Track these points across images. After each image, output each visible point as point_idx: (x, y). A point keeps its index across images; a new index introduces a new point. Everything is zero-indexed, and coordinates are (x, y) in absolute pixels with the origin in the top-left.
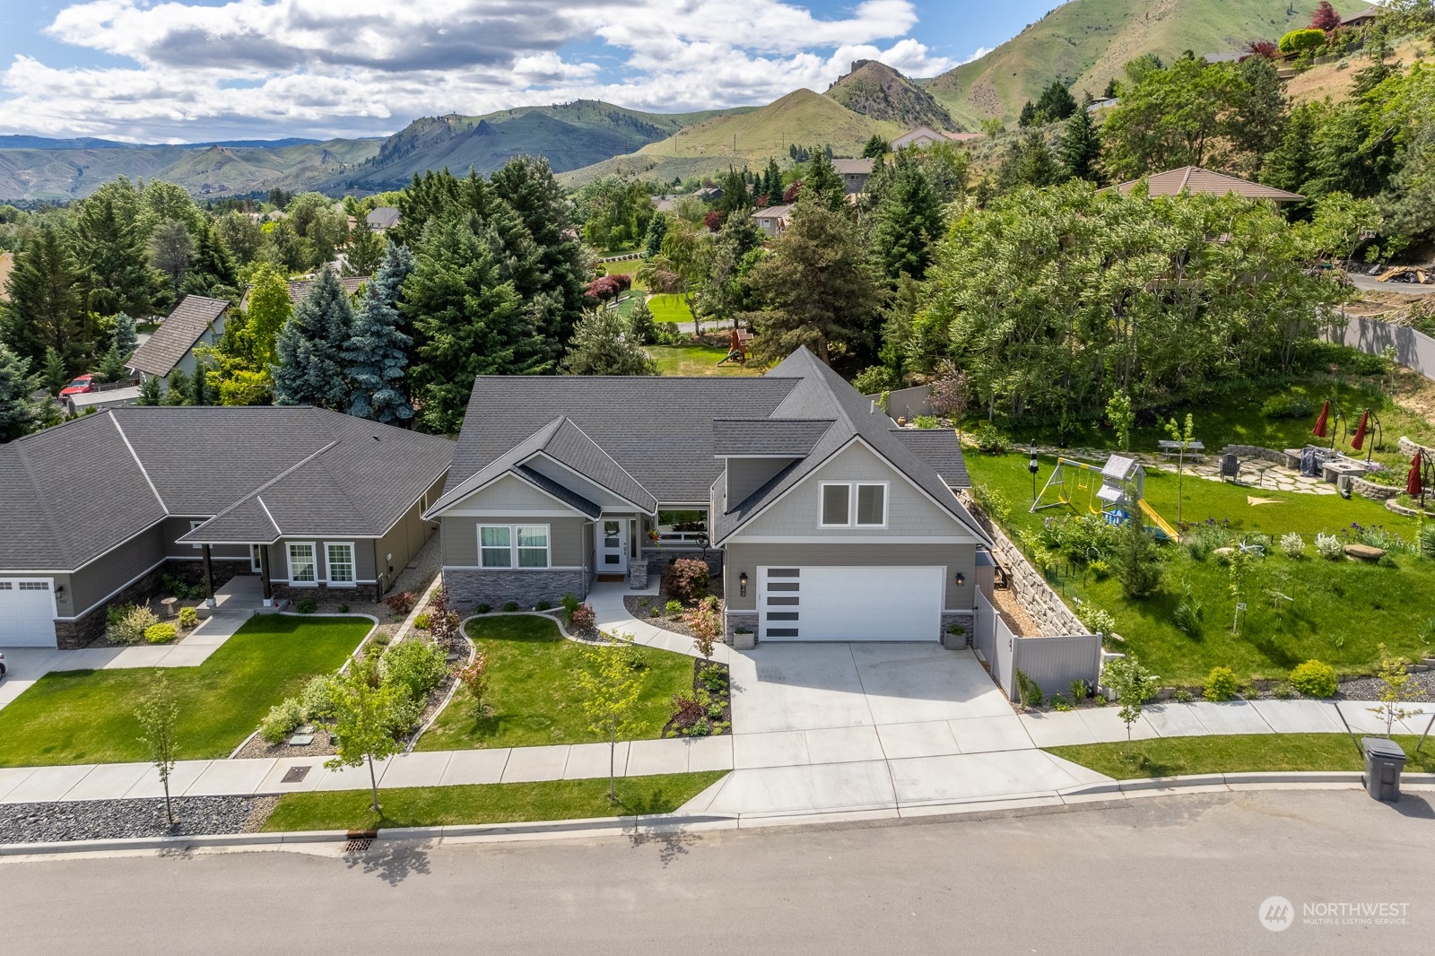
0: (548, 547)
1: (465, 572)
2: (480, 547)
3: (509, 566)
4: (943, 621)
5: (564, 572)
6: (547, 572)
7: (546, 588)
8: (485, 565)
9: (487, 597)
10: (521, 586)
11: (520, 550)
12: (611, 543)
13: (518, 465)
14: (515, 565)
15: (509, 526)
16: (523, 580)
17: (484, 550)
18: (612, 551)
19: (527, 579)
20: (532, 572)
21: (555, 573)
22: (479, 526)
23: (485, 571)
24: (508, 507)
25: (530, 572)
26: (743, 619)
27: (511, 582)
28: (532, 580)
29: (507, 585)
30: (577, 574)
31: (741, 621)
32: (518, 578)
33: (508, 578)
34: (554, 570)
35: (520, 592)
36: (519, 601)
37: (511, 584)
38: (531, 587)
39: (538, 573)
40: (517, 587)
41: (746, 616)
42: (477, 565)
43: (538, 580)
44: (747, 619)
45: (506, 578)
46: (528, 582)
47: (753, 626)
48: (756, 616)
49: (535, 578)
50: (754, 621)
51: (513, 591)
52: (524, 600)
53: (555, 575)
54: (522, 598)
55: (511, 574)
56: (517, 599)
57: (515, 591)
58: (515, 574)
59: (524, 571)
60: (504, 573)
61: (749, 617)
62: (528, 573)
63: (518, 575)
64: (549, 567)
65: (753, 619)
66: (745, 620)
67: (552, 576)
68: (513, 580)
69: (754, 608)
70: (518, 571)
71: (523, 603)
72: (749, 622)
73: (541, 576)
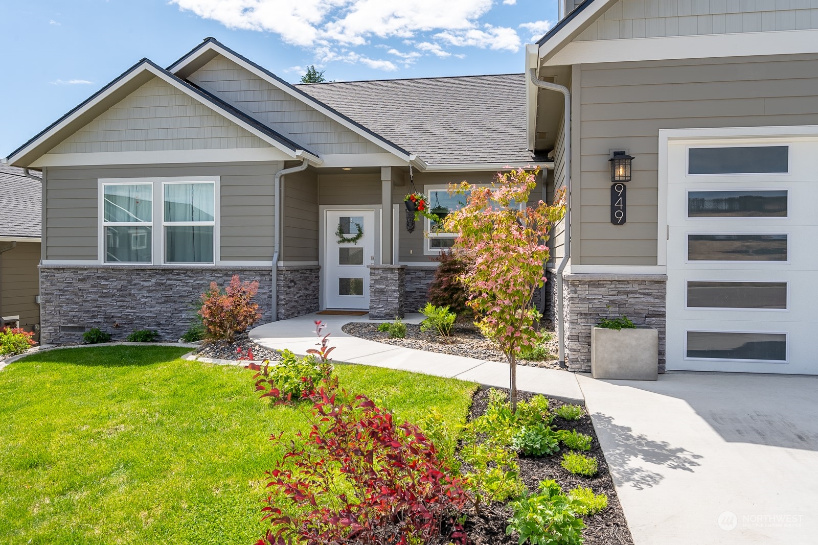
0: (215, 223)
1: (76, 269)
2: (103, 223)
3: (149, 260)
5: (244, 270)
6: (212, 270)
8: (109, 258)
9: (109, 318)
10: (167, 300)
11: (168, 229)
12: (347, 257)
13: (174, 71)
14: (159, 259)
15: (152, 181)
16: (170, 287)
17: (108, 228)
18: (352, 271)
19: (179, 287)
20: (186, 271)
22: (103, 184)
23: (106, 269)
24: (178, 143)
25: (182, 272)
26: (619, 293)
27: (149, 291)
28: (186, 288)
29: (143, 296)
30: (264, 275)
31: (612, 298)
32: (162, 284)
33: (146, 284)
34: (223, 268)
35: (165, 312)
36: (162, 329)
37: (151, 294)
38: (182, 302)
39: (196, 273)
40: (160, 301)
41: (628, 282)
42: (95, 257)
43: (195, 288)
44: (632, 293)
45: (142, 283)
46: (178, 292)
47: (649, 316)
48: (661, 282)
49: (190, 284)
50: (651, 300)
51: (151, 309)
52: (170, 327)
53: (227, 278)
54: (167, 323)
55: (150, 276)
56: (159, 325)
57: (155, 308)
58: (157, 276)
59: (173, 270)
60: (139, 274)
61: (636, 287)
62: (178, 274)
63: (162, 278)
64: (217, 262)
65: (649, 294)
66: (624, 297)
67: (220, 279)
68: (154, 288)
69: (652, 259)
70: (163, 270)
71: (168, 333)
72: (638, 302)
73: (201, 280)
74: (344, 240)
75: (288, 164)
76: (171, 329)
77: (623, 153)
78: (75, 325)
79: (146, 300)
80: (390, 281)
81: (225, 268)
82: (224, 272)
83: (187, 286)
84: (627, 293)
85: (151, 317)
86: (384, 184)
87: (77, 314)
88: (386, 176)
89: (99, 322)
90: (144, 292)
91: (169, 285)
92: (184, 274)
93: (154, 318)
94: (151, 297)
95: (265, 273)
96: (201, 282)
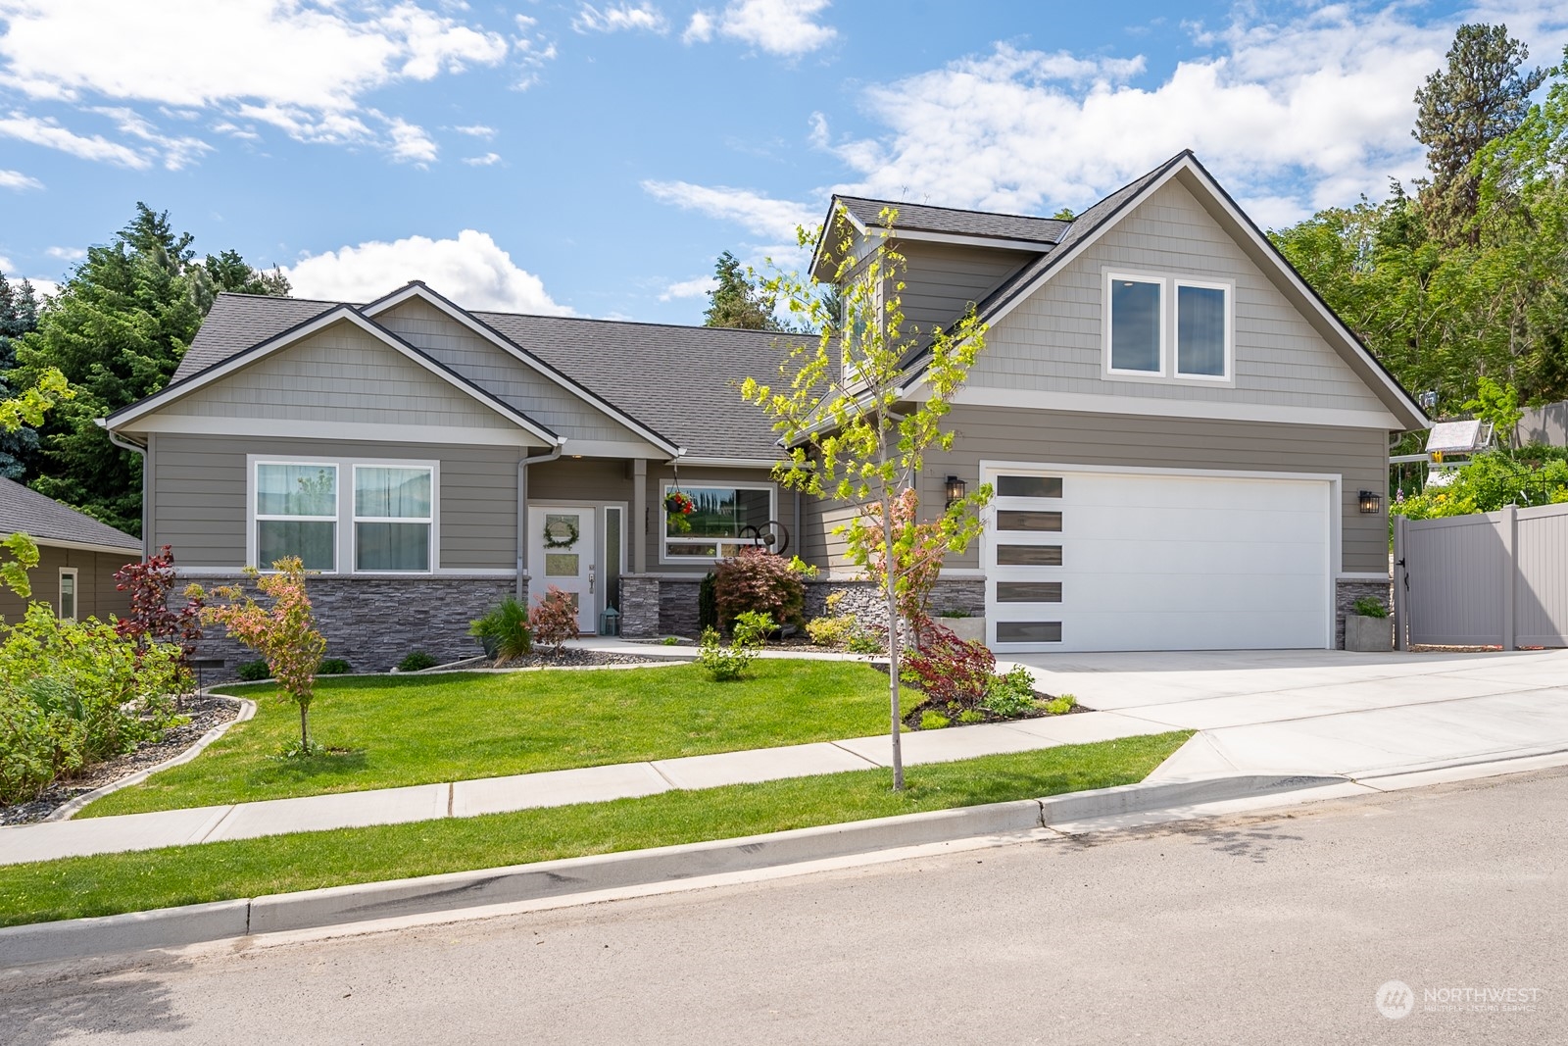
0: (433, 519)
1: (211, 580)
2: (254, 516)
3: (331, 567)
4: (1339, 596)
5: (474, 580)
6: (428, 580)
7: (423, 623)
8: (265, 565)
10: (360, 620)
11: (360, 526)
12: (556, 566)
13: (368, 313)
14: (345, 563)
15: (335, 462)
16: (365, 603)
17: (262, 524)
18: (564, 584)
19: (378, 601)
20: (389, 581)
21: (448, 582)
22: (257, 463)
24: (377, 414)
25: (385, 582)
26: (952, 591)
27: (332, 609)
28: (389, 604)
29: (323, 616)
30: (501, 586)
31: (947, 595)
32: (354, 599)
33: (326, 599)
34: (446, 578)
35: (357, 636)
36: (353, 659)
37: (335, 613)
38: (384, 622)
39: (405, 584)
40: (350, 621)
41: (958, 582)
42: (243, 562)
43: (404, 604)
44: (962, 590)
45: (321, 598)
46: (378, 609)
47: (973, 609)
48: (981, 582)
49: (396, 599)
50: (976, 596)
51: (336, 633)
52: (365, 655)
53: (449, 591)
54: (361, 650)
55: (334, 588)
56: (348, 653)
57: (342, 631)
58: (346, 589)
59: (370, 580)
60: (317, 586)
61: (964, 586)
62: (378, 586)
63: (353, 591)
64: (434, 569)
65: (973, 592)
66: (956, 594)
67: (439, 592)
68: (341, 604)
69: (975, 564)
70: (353, 581)
71: (363, 664)
72: (966, 598)
73: (413, 593)
74: (553, 544)
75: (533, 452)
76: (366, 658)
77: (955, 478)
78: (208, 658)
79: (328, 621)
80: (649, 593)
81: (449, 578)
82: (447, 583)
83: (391, 601)
84: (958, 591)
85: (335, 643)
86: (637, 479)
87: (212, 642)
88: (640, 471)
89: (249, 653)
90: (325, 610)
91: (364, 600)
92: (386, 585)
93: (340, 643)
94: (335, 616)
95: (503, 583)
96: (413, 596)
